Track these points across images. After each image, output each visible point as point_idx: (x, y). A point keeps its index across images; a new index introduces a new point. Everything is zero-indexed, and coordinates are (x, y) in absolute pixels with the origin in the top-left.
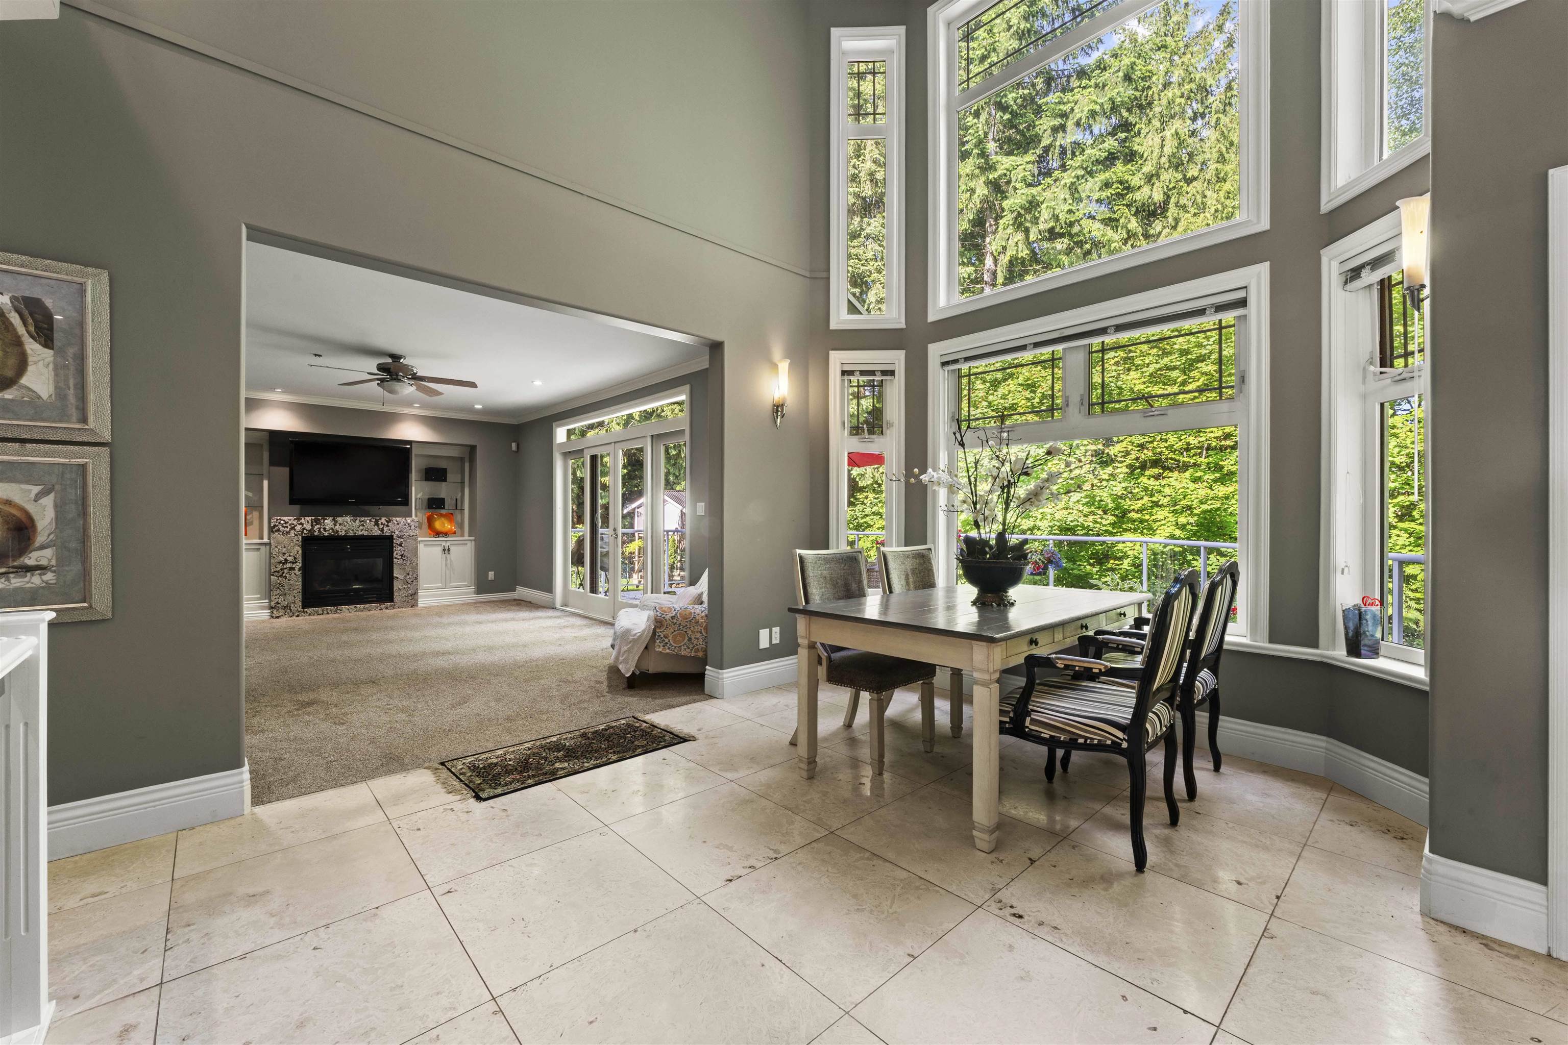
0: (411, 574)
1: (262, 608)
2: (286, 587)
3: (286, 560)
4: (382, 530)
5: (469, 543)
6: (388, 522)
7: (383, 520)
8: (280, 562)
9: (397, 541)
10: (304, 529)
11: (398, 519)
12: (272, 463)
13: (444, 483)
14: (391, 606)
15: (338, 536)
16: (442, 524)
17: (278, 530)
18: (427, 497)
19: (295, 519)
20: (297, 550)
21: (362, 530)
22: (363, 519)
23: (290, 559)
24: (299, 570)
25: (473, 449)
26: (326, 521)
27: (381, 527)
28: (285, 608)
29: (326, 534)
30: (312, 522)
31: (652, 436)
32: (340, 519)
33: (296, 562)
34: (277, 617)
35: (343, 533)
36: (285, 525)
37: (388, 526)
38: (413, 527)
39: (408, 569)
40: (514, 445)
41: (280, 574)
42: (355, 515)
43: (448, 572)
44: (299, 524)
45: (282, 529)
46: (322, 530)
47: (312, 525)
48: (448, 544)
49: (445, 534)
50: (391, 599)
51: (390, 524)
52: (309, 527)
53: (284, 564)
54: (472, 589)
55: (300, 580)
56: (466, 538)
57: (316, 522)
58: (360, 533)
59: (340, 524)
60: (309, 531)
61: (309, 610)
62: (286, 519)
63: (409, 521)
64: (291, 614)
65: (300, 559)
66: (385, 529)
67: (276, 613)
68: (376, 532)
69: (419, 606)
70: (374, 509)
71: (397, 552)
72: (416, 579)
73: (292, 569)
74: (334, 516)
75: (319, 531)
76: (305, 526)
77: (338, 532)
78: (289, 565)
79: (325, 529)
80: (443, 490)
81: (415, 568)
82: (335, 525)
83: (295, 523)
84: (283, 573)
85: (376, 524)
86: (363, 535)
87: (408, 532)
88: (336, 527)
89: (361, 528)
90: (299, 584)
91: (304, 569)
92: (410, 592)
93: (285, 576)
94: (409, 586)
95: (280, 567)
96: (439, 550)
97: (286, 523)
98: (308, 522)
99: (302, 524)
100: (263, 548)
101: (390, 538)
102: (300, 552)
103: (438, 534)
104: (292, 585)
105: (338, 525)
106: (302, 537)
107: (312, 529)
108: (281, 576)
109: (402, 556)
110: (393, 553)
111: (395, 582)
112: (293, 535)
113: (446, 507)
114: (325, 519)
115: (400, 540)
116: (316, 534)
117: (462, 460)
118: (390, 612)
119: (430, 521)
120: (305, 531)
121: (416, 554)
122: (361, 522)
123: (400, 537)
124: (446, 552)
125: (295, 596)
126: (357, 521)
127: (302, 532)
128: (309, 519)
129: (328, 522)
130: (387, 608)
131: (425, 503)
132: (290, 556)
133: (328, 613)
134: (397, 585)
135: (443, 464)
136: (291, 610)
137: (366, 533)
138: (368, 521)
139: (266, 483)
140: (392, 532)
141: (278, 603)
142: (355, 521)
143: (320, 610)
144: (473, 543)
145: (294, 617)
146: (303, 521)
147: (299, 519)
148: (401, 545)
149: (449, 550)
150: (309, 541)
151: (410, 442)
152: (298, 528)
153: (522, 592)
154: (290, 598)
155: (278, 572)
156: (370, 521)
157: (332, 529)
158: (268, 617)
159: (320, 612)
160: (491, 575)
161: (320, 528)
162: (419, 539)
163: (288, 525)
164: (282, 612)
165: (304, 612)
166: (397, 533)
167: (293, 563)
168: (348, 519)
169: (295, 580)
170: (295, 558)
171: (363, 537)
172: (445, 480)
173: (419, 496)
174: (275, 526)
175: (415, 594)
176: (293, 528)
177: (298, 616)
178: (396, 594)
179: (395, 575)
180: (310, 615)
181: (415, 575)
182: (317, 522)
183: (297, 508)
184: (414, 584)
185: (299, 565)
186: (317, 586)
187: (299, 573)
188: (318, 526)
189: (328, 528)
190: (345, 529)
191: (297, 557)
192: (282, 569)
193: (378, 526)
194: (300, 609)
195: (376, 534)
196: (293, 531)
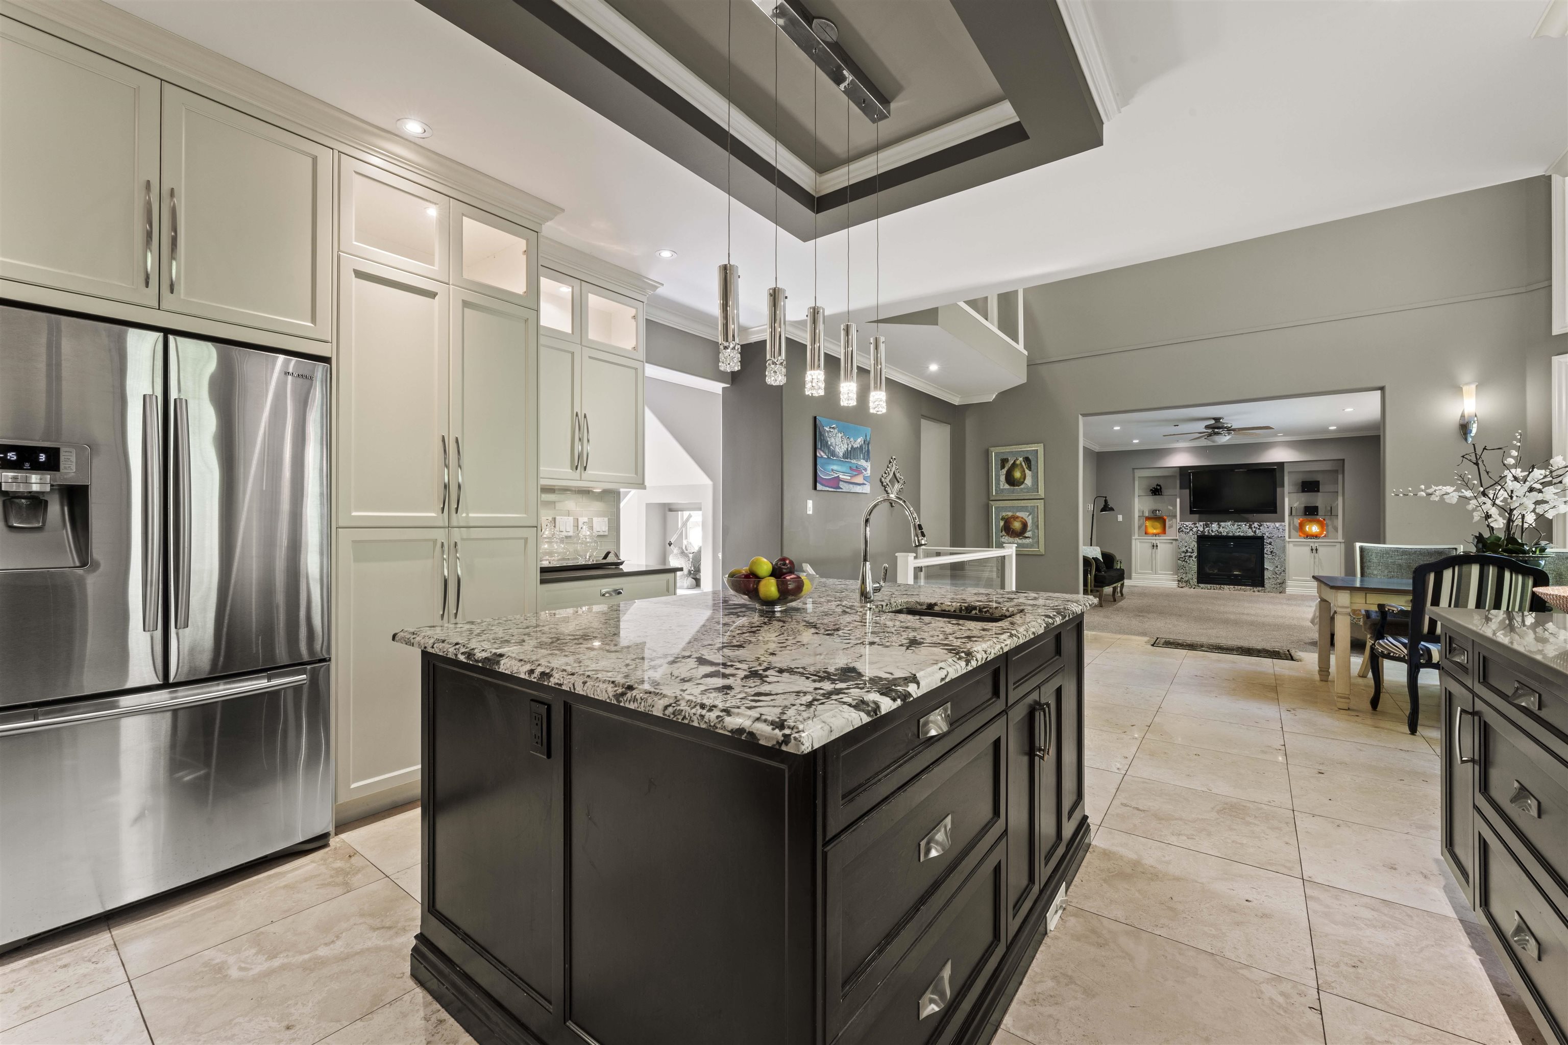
0: (1279, 567)
1: (1174, 580)
2: (1187, 569)
3: (1187, 551)
4: (1255, 532)
5: (1338, 545)
6: (1260, 526)
7: (1256, 525)
8: (1184, 552)
9: (1267, 541)
10: (1198, 530)
11: (1268, 524)
12: (1181, 487)
13: (1318, 494)
14: (1262, 590)
15: (1221, 536)
16: (1312, 528)
17: (1182, 531)
18: (1303, 506)
19: (1192, 524)
20: (1193, 545)
21: (1239, 532)
22: (1240, 523)
23: (1190, 550)
24: (1195, 558)
25: (1341, 461)
27: (1254, 529)
28: (1186, 582)
29: (1213, 534)
30: (1204, 526)
32: (1223, 524)
33: (1193, 552)
34: (1182, 587)
35: (1225, 534)
36: (1186, 528)
37: (1259, 529)
38: (1281, 530)
39: (1277, 563)
42: (1235, 521)
43: (1316, 568)
44: (1195, 527)
45: (1184, 530)
47: (1204, 528)
48: (1316, 545)
49: (1314, 537)
50: (1263, 586)
51: (1261, 528)
52: (1201, 529)
53: (1186, 553)
55: (1196, 564)
56: (1336, 540)
58: (1238, 534)
60: (1202, 532)
61: (1202, 585)
62: (1187, 523)
63: (1277, 526)
64: (1190, 587)
65: (1196, 551)
66: (1257, 531)
67: (1181, 585)
68: (1250, 533)
69: (1288, 593)
70: (1250, 516)
71: (1267, 549)
72: (1284, 571)
73: (1190, 557)
74: (1219, 521)
75: (1209, 532)
76: (1199, 528)
77: (1221, 532)
78: (1189, 554)
79: (1212, 530)
80: (1319, 500)
81: (1283, 563)
82: (1219, 528)
83: (1193, 526)
84: (1185, 559)
85: (1250, 527)
86: (1240, 536)
87: (1276, 534)
88: (1221, 529)
89: (1239, 530)
90: (1195, 568)
91: (1199, 557)
92: (1279, 581)
93: (1187, 561)
94: (1278, 576)
95: (1183, 555)
96: (1308, 549)
97: (1187, 526)
98: (1201, 526)
99: (1197, 527)
100: (1174, 542)
101: (1262, 538)
102: (1196, 546)
103: (1309, 536)
104: (1191, 567)
105: (1221, 527)
106: (1197, 536)
107: (1204, 530)
108: (1184, 561)
109: (1271, 552)
110: (1264, 549)
111: (1266, 572)
112: (1191, 534)
113: (1320, 513)
114: (1212, 524)
115: (1270, 540)
116: (1206, 534)
117: (1336, 471)
118: (1261, 595)
119: (1301, 525)
120: (1199, 532)
121: (1284, 552)
122: (1238, 526)
123: (1269, 538)
124: (1314, 551)
125: (1193, 575)
126: (1236, 525)
127: (1197, 532)
128: (1201, 523)
129: (1215, 526)
130: (1259, 591)
131: (1302, 510)
132: (1189, 548)
133: (1214, 589)
134: (1267, 574)
135: (1319, 478)
136: (1190, 584)
137: (1242, 534)
139: (1178, 500)
140: (1263, 534)
141: (1182, 578)
142: (1233, 525)
143: (1209, 586)
144: (1343, 545)
145: (1192, 589)
146: (1197, 525)
147: (1195, 524)
148: (1270, 544)
149: (1317, 550)
150: (1202, 539)
151: (1281, 464)
152: (1195, 530)
154: (1190, 576)
155: (1182, 558)
156: (1245, 525)
157: (1218, 531)
158: (1178, 586)
159: (1209, 588)
161: (1209, 530)
162: (1288, 540)
163: (1188, 528)
164: (1184, 584)
165: (1198, 586)
166: (1267, 534)
167: (1191, 553)
168: (1229, 523)
169: (1193, 564)
170: (1193, 550)
171: (1239, 537)
172: (1318, 491)
173: (1296, 505)
174: (1180, 528)
175: (1283, 583)
176: (1191, 530)
177: (1194, 588)
178: (1266, 581)
179: (1265, 567)
180: (1202, 588)
181: (1283, 569)
182: (1207, 526)
183: (1195, 516)
184: (1282, 575)
185: (1195, 554)
186: (1208, 570)
187: (1195, 560)
188: (1207, 529)
189: (1214, 530)
190: (1227, 531)
191: (1194, 549)
192: (1184, 556)
193: (1252, 529)
194: (1196, 584)
195: (1250, 535)
196: (1191, 532)
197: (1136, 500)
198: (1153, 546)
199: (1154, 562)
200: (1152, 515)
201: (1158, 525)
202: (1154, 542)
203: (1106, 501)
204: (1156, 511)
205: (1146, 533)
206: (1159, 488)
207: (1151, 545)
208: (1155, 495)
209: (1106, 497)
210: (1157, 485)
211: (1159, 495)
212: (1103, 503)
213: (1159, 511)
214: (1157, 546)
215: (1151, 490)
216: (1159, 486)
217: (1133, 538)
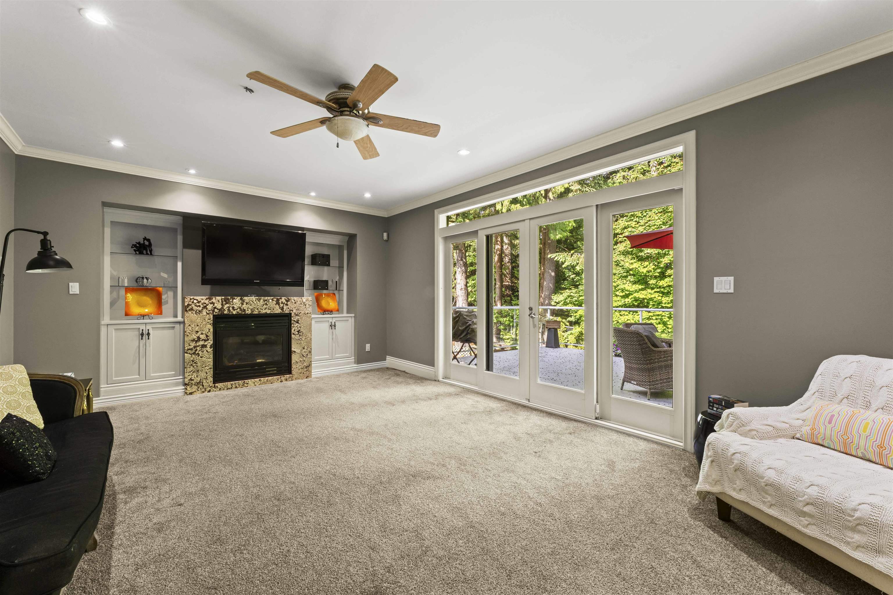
0: (306, 348)
1: (177, 384)
2: (199, 364)
3: (199, 338)
4: (282, 309)
5: (350, 319)
6: (287, 301)
7: (283, 300)
8: (193, 340)
9: (294, 318)
10: (215, 308)
11: (295, 298)
12: (186, 245)
13: (326, 268)
14: (290, 377)
15: (245, 314)
16: (329, 303)
17: (192, 309)
19: (206, 299)
20: (209, 328)
21: (266, 308)
22: (266, 298)
23: (203, 337)
24: (211, 348)
25: (351, 238)
26: (234, 301)
27: (281, 305)
28: (198, 384)
29: (234, 313)
30: (222, 302)
31: (597, 206)
32: (246, 299)
33: (208, 340)
34: (191, 394)
35: (249, 312)
36: (198, 304)
37: (287, 305)
38: (307, 306)
39: (304, 344)
40: (385, 235)
41: (193, 351)
42: (260, 295)
43: (334, 345)
44: (211, 303)
45: (195, 308)
46: (231, 308)
47: (222, 305)
48: (334, 320)
49: (330, 312)
50: (289, 372)
51: (289, 303)
52: (219, 306)
53: (196, 342)
54: (352, 359)
55: (212, 356)
56: (345, 315)
57: (225, 301)
58: (264, 311)
59: (247, 303)
60: (220, 310)
61: (219, 385)
62: (199, 298)
63: (304, 300)
64: (203, 390)
65: (211, 337)
66: (285, 307)
67: (189, 389)
68: (278, 311)
69: (313, 376)
70: (275, 289)
71: (295, 328)
72: (310, 352)
73: (204, 346)
74: (242, 295)
75: (229, 310)
76: (216, 305)
77: (244, 310)
78: (201, 343)
79: (233, 308)
80: (326, 273)
81: (309, 342)
82: (242, 304)
83: (207, 302)
84: (196, 350)
85: (278, 303)
86: (266, 313)
87: (303, 310)
88: (244, 306)
89: (265, 306)
90: (211, 361)
91: (215, 346)
92: (305, 364)
93: (198, 354)
94: (304, 359)
95: (193, 344)
96: (326, 325)
97: (199, 302)
98: (218, 301)
99: (213, 303)
100: (177, 326)
101: (289, 316)
102: (212, 330)
103: (325, 311)
104: (204, 362)
105: (245, 303)
106: (214, 316)
107: (222, 308)
108: (194, 353)
109: (298, 331)
110: (291, 329)
111: (293, 355)
112: (205, 314)
113: (330, 288)
114: (233, 299)
115: (298, 317)
116: (226, 312)
117: (340, 248)
118: (289, 383)
119: (318, 300)
120: (216, 310)
121: (310, 330)
122: (264, 301)
123: (297, 315)
124: (333, 327)
125: (207, 372)
126: (262, 301)
127: (213, 311)
128: (219, 298)
129: (237, 301)
130: (286, 380)
131: (312, 284)
132: (202, 334)
133: (236, 387)
134: (295, 358)
135: (325, 251)
136: (203, 386)
137: (268, 312)
138: (271, 301)
139: (179, 264)
140: (290, 310)
141: (191, 379)
142: (259, 300)
143: (229, 384)
144: (353, 319)
145: (206, 392)
146: (214, 300)
147: (210, 299)
148: (297, 322)
149: (335, 326)
150: (219, 320)
151: (304, 230)
152: (210, 307)
153: (391, 361)
154: (202, 375)
155: (191, 349)
156: (272, 300)
157: (240, 308)
158: (183, 394)
159: (229, 386)
160: (368, 347)
161: (229, 307)
162: (313, 316)
163: (200, 304)
164: (195, 388)
165: (215, 387)
166: (294, 311)
167: (205, 341)
168: (254, 298)
169: (207, 357)
170: (207, 336)
171: (266, 316)
172: (329, 265)
173: (310, 278)
174: (189, 305)
175: (309, 366)
176: (205, 307)
177: (209, 391)
178: (294, 366)
179: (293, 349)
180: (220, 389)
181: (309, 349)
182: (227, 301)
183: (208, 288)
184: (308, 356)
185: (211, 342)
186: (227, 363)
187: (210, 350)
188: (227, 305)
189: (236, 307)
190: (251, 307)
191: (209, 334)
192: (195, 347)
193: (279, 305)
194: (211, 384)
195: (277, 312)
196: (205, 310)
197: (107, 260)
198: (142, 335)
199: (142, 361)
200: (134, 284)
201: (147, 299)
202: (142, 327)
203: (45, 244)
204: (143, 278)
205: (127, 314)
206: (147, 243)
207: (137, 333)
208: (141, 253)
209: (45, 234)
210: (145, 239)
211: (147, 254)
212: (38, 248)
213: (147, 279)
214: (148, 334)
215: (134, 246)
216: (149, 240)
217: (103, 322)
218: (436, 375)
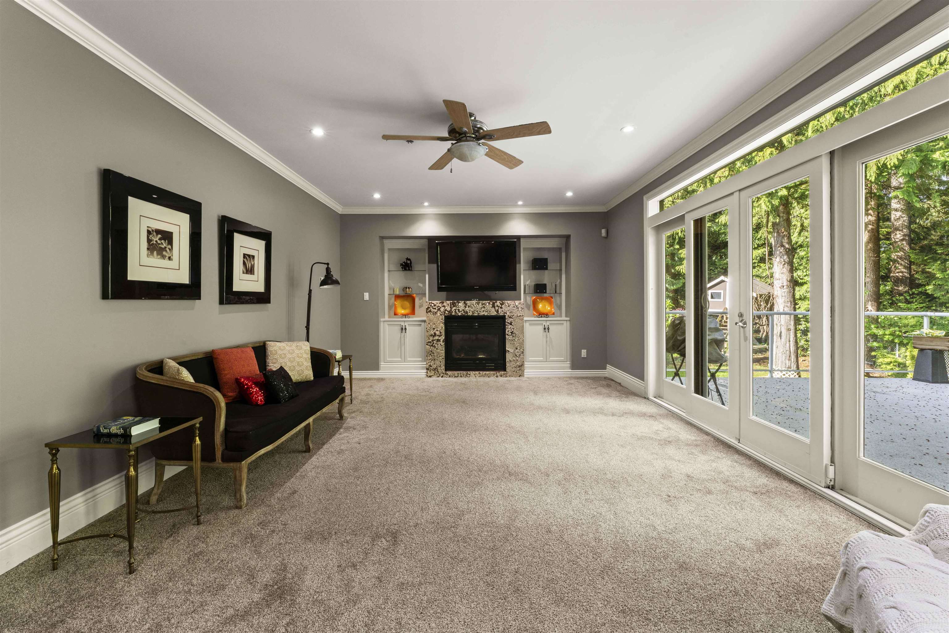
0: (518, 348)
1: (422, 368)
2: (435, 354)
3: (435, 333)
4: (497, 311)
5: (565, 323)
6: (502, 304)
7: (498, 303)
8: (431, 335)
9: (508, 320)
10: (446, 310)
11: (509, 302)
12: (429, 261)
13: (546, 272)
14: (504, 374)
15: (467, 316)
16: (543, 306)
17: (430, 311)
18: (533, 283)
19: (440, 303)
20: (441, 327)
21: (484, 311)
22: (484, 302)
23: (438, 333)
24: (443, 342)
25: (568, 238)
26: (460, 304)
27: (497, 308)
28: (435, 369)
29: (460, 314)
30: (451, 305)
31: (832, 153)
32: (468, 302)
33: (441, 336)
34: (430, 377)
35: (470, 314)
36: (434, 307)
37: (501, 308)
38: (520, 309)
39: (517, 345)
40: (604, 232)
41: (432, 344)
42: (481, 299)
43: (548, 348)
44: (443, 306)
45: (432, 310)
46: (457, 311)
47: (451, 307)
48: (548, 323)
49: (546, 315)
50: (505, 370)
51: (503, 306)
52: (449, 309)
53: (434, 336)
54: (568, 364)
55: (444, 349)
56: (564, 318)
57: (453, 304)
58: (482, 314)
59: (469, 306)
60: (449, 312)
61: (449, 373)
62: (435, 302)
63: (517, 304)
64: (438, 375)
65: (443, 333)
66: (500, 310)
67: (429, 374)
68: (494, 313)
69: (525, 376)
70: (492, 294)
71: (509, 329)
72: (523, 353)
73: (438, 340)
74: (465, 299)
75: (455, 312)
76: (446, 307)
77: (467, 312)
78: (437, 338)
79: (459, 310)
80: (546, 277)
81: (522, 344)
82: (465, 307)
83: (440, 305)
84: (433, 343)
85: (493, 306)
86: (484, 316)
87: (517, 313)
88: (467, 308)
89: (483, 309)
90: (443, 353)
91: (447, 341)
92: (518, 364)
93: (435, 346)
94: (517, 358)
95: (431, 338)
96: (541, 328)
97: (435, 305)
98: (448, 305)
99: (444, 306)
100: (423, 324)
101: (503, 318)
102: (444, 328)
103: (541, 314)
104: (439, 353)
105: (467, 307)
106: (445, 316)
107: (451, 310)
108: (432, 345)
109: (512, 333)
110: (505, 330)
111: (507, 354)
112: (439, 315)
113: (548, 291)
115: (511, 320)
116: (453, 314)
117: (560, 249)
118: (501, 379)
119: (535, 303)
120: (446, 312)
121: (522, 332)
122: (482, 304)
123: (510, 317)
124: (547, 330)
125: (441, 362)
126: (480, 304)
127: (445, 312)
128: (448, 302)
129: (461, 304)
130: (501, 376)
131: (532, 289)
132: (437, 330)
133: (461, 377)
134: (509, 357)
135: (545, 255)
136: (438, 372)
137: (486, 314)
138: (487, 304)
139: (427, 276)
140: (505, 313)
141: (430, 366)
142: (478, 304)
143: (456, 373)
144: (568, 323)
145: (440, 378)
146: (445, 304)
147: (443, 303)
148: (511, 324)
149: (548, 329)
150: (449, 320)
151: (519, 238)
152: (442, 309)
153: (611, 371)
154: (438, 363)
155: (430, 342)
156: (489, 303)
157: (464, 310)
158: (425, 376)
159: (456, 375)
160: (584, 353)
161: (455, 310)
162: (525, 319)
163: (436, 307)
164: (433, 373)
165: (446, 374)
166: (508, 314)
167: (439, 336)
168: (474, 302)
169: (441, 349)
170: (440, 333)
171: (484, 317)
172: (546, 269)
173: (528, 283)
174: (428, 308)
175: (522, 366)
176: (439, 310)
177: (442, 377)
178: (508, 365)
179: (507, 349)
180: (450, 376)
181: (521, 350)
182: (454, 305)
183: (444, 294)
184: (521, 357)
185: (443, 338)
186: (456, 356)
187: (443, 344)
188: (454, 308)
189: (461, 310)
190: (472, 310)
191: (442, 331)
192: (433, 341)
193: (495, 308)
194: (444, 372)
195: (493, 314)
196: (439, 312)
197: (386, 275)
198: (402, 329)
199: (403, 348)
200: (402, 293)
201: (407, 304)
202: (403, 324)
203: (328, 270)
204: (406, 288)
205: (395, 314)
206: (409, 262)
207: (400, 328)
208: (405, 270)
209: (328, 264)
210: (407, 259)
211: (409, 270)
212: (325, 273)
213: (409, 288)
214: (406, 329)
215: (401, 265)
216: (409, 260)
217: (382, 320)
218: (646, 393)
